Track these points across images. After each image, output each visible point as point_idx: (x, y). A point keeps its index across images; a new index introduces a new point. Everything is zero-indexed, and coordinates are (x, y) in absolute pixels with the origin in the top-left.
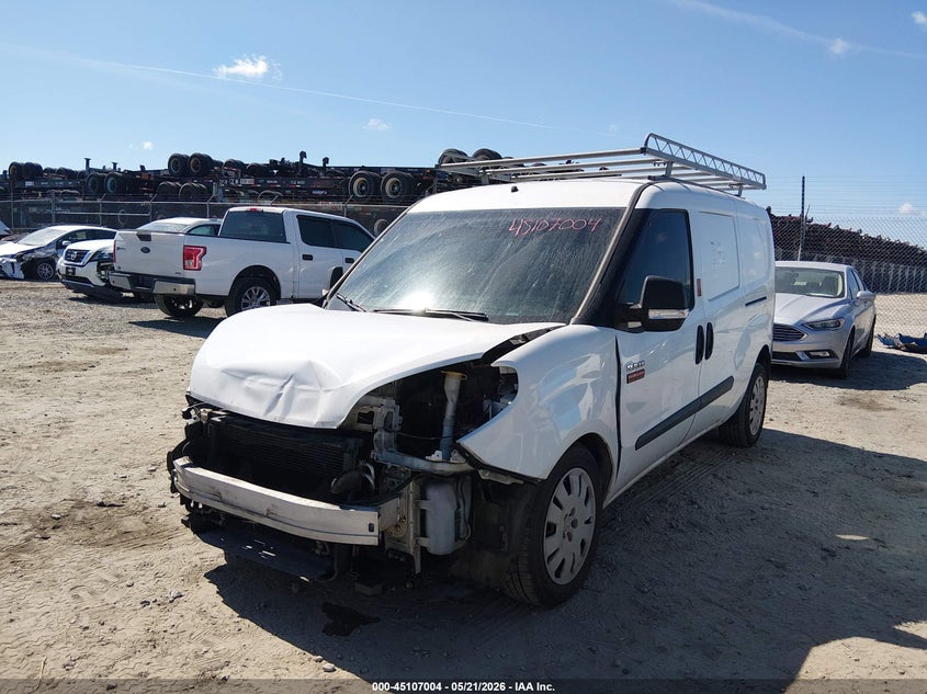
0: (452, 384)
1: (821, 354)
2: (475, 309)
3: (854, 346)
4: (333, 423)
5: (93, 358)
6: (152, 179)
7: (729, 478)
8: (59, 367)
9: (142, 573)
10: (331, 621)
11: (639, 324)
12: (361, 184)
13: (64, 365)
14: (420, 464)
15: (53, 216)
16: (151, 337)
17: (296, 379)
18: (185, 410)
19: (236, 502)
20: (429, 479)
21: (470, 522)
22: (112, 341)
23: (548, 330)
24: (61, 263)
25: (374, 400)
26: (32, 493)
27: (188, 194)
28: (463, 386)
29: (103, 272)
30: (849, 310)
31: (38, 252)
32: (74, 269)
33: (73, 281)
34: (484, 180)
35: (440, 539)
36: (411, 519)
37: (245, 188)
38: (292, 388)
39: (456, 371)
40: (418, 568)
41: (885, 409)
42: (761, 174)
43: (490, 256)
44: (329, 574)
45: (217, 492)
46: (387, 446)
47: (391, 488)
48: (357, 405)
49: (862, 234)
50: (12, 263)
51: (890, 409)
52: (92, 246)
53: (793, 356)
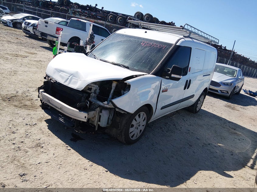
0: (114, 85)
1: (224, 92)
2: (126, 65)
3: (235, 91)
4: (80, 89)
5: (27, 55)
6: (52, 4)
7: (187, 121)
8: (17, 56)
9: (28, 116)
10: (73, 138)
11: (169, 77)
12: (111, 17)
13: (19, 55)
14: (101, 104)
15: (23, 10)
16: (44, 51)
17: (73, 75)
18: (45, 76)
19: (53, 104)
20: (103, 108)
21: (112, 120)
22: (33, 51)
23: (143, 75)
24: (23, 25)
25: (93, 85)
26: (3, 90)
27: (62, 11)
28: (117, 86)
29: (34, 30)
30: (236, 81)
31: (17, 20)
32: (26, 27)
33: (26, 31)
34: (140, 27)
35: (103, 123)
36: (97, 117)
37: (78, 12)
38: (72, 78)
39: (116, 82)
40: (96, 129)
41: (236, 110)
42: (218, 40)
43: (134, 51)
44: (74, 126)
45: (49, 100)
46: (94, 97)
47: (93, 108)
48: (88, 85)
49: (250, 59)
50: (10, 22)
51: (238, 110)
52: (32, 22)
53: (217, 91)
